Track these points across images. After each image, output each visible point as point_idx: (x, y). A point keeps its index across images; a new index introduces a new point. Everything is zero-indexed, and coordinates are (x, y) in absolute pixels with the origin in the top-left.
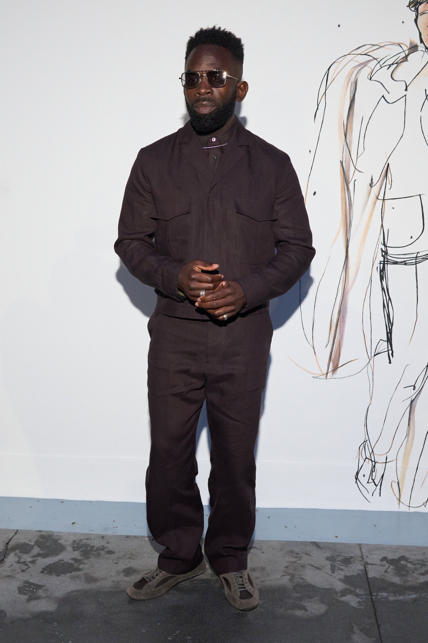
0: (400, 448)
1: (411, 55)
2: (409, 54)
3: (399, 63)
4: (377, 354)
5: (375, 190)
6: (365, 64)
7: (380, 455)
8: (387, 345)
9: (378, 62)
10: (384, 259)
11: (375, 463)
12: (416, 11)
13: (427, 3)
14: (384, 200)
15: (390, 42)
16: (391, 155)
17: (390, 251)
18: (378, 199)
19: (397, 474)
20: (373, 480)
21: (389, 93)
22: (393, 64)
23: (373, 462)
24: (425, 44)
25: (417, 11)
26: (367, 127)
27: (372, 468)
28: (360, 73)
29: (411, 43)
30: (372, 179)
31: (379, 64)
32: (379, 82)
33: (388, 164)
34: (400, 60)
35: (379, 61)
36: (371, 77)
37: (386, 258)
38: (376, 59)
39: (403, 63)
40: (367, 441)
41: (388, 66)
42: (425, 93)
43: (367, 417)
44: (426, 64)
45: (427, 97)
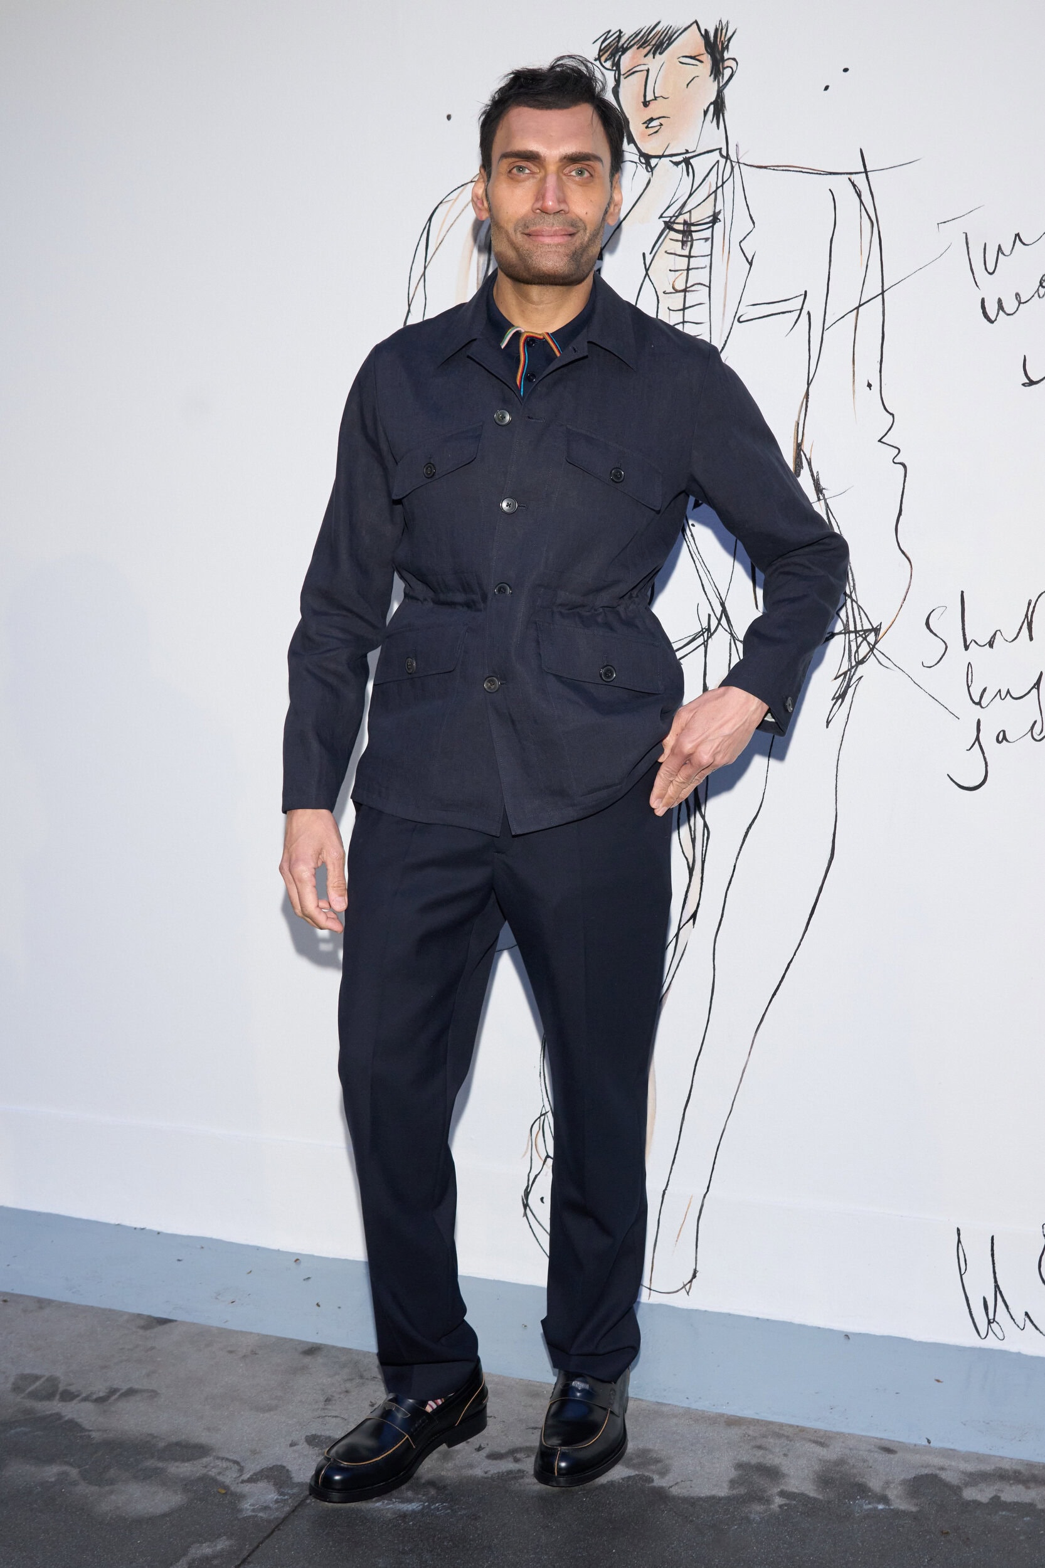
25: (619, 68)
42: (642, 262)
44: (642, 191)
45: (649, 272)
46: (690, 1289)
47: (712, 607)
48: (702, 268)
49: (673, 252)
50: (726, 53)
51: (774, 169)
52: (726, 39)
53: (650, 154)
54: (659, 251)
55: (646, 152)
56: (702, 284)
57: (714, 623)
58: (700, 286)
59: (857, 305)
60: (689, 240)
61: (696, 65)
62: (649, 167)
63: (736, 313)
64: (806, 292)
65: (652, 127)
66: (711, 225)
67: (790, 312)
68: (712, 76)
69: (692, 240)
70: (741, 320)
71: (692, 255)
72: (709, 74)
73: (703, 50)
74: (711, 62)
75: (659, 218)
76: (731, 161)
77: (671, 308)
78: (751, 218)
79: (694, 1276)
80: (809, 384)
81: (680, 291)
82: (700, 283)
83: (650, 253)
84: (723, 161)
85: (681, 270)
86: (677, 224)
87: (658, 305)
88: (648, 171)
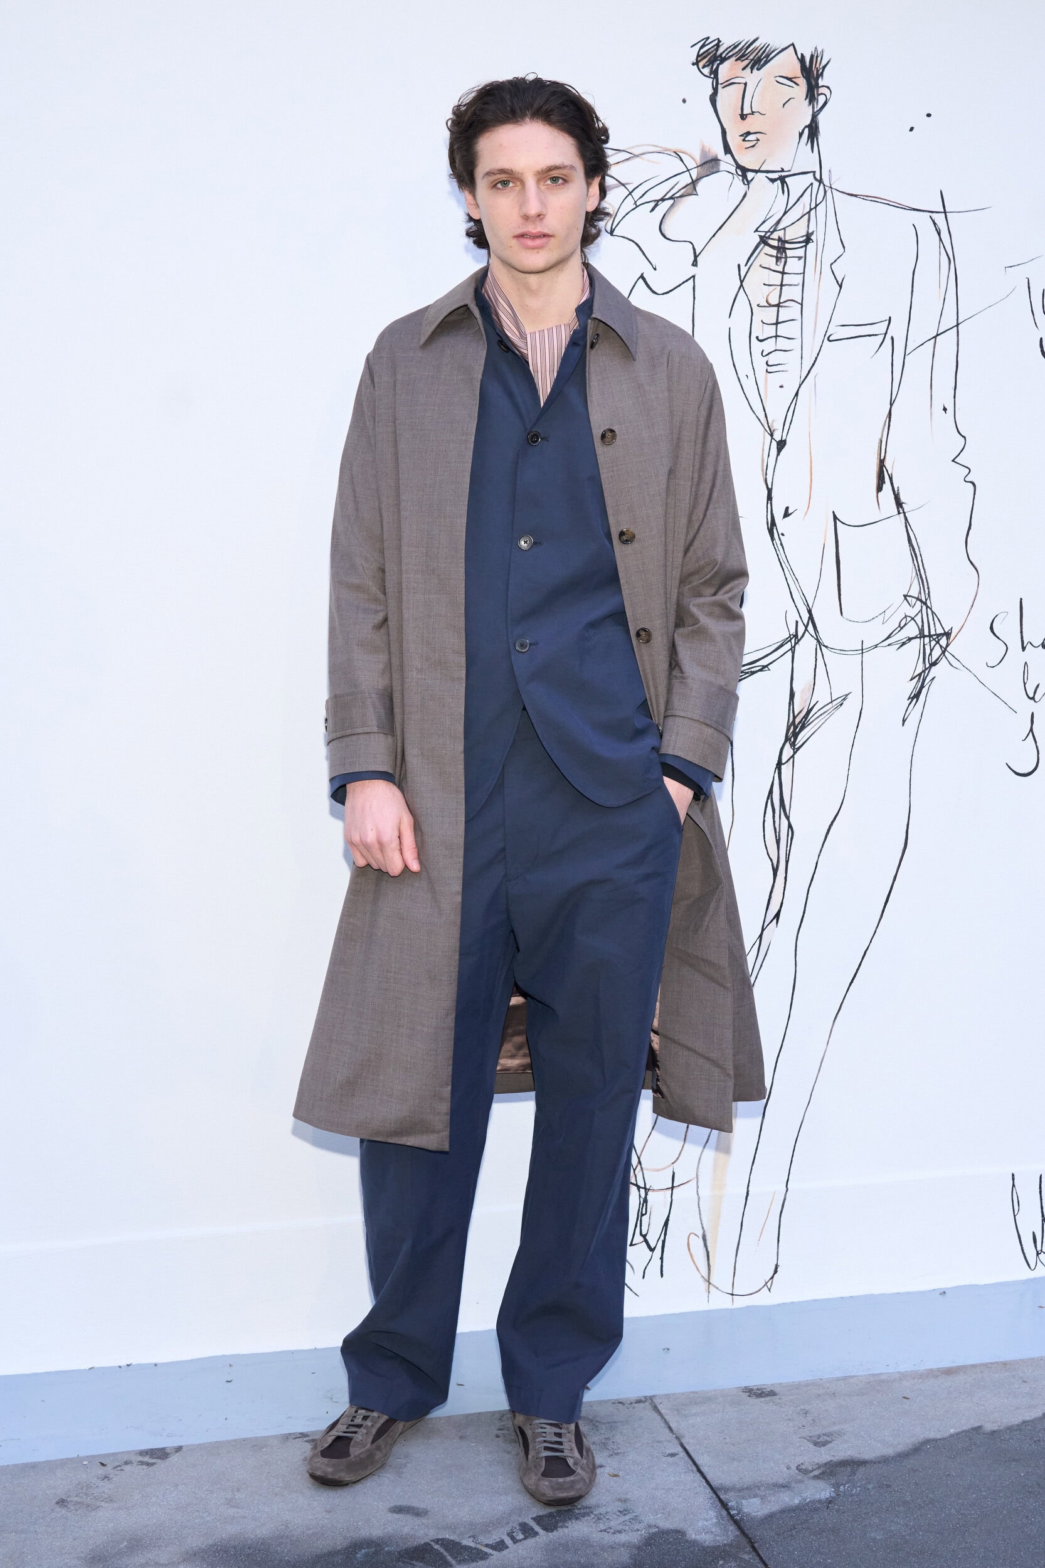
0: (704, 1147)
1: (705, 178)
2: (699, 179)
3: (677, 197)
7: (658, 1170)
9: (629, 193)
11: (647, 1190)
12: (712, 76)
13: (736, 60)
15: (656, 146)
19: (700, 1214)
20: (644, 1236)
21: (655, 269)
22: (663, 200)
23: (641, 1189)
24: (736, 158)
25: (716, 77)
27: (641, 1206)
29: (704, 152)
31: (630, 196)
32: (631, 242)
34: (678, 192)
35: (631, 191)
36: (613, 227)
38: (623, 185)
39: (687, 197)
41: (653, 204)
42: (737, 272)
44: (737, 204)
45: (743, 283)
46: (771, 1286)
47: (799, 614)
48: (795, 285)
49: (767, 267)
50: (820, 79)
51: (863, 199)
52: (821, 67)
53: (746, 167)
54: (754, 264)
55: (743, 165)
56: (794, 301)
57: (801, 629)
58: (792, 302)
59: (935, 334)
60: (783, 256)
61: (792, 87)
62: (744, 180)
63: (827, 331)
64: (890, 318)
65: (749, 141)
66: (804, 244)
67: (876, 335)
68: (808, 100)
69: (786, 257)
70: (831, 339)
71: (785, 271)
72: (805, 98)
73: (799, 73)
74: (807, 87)
75: (755, 232)
76: (824, 185)
77: (764, 321)
78: (842, 242)
79: (776, 1272)
80: (891, 405)
81: (773, 306)
82: (792, 300)
83: (746, 265)
84: (816, 184)
85: (775, 285)
86: (772, 239)
87: (752, 317)
88: (745, 185)
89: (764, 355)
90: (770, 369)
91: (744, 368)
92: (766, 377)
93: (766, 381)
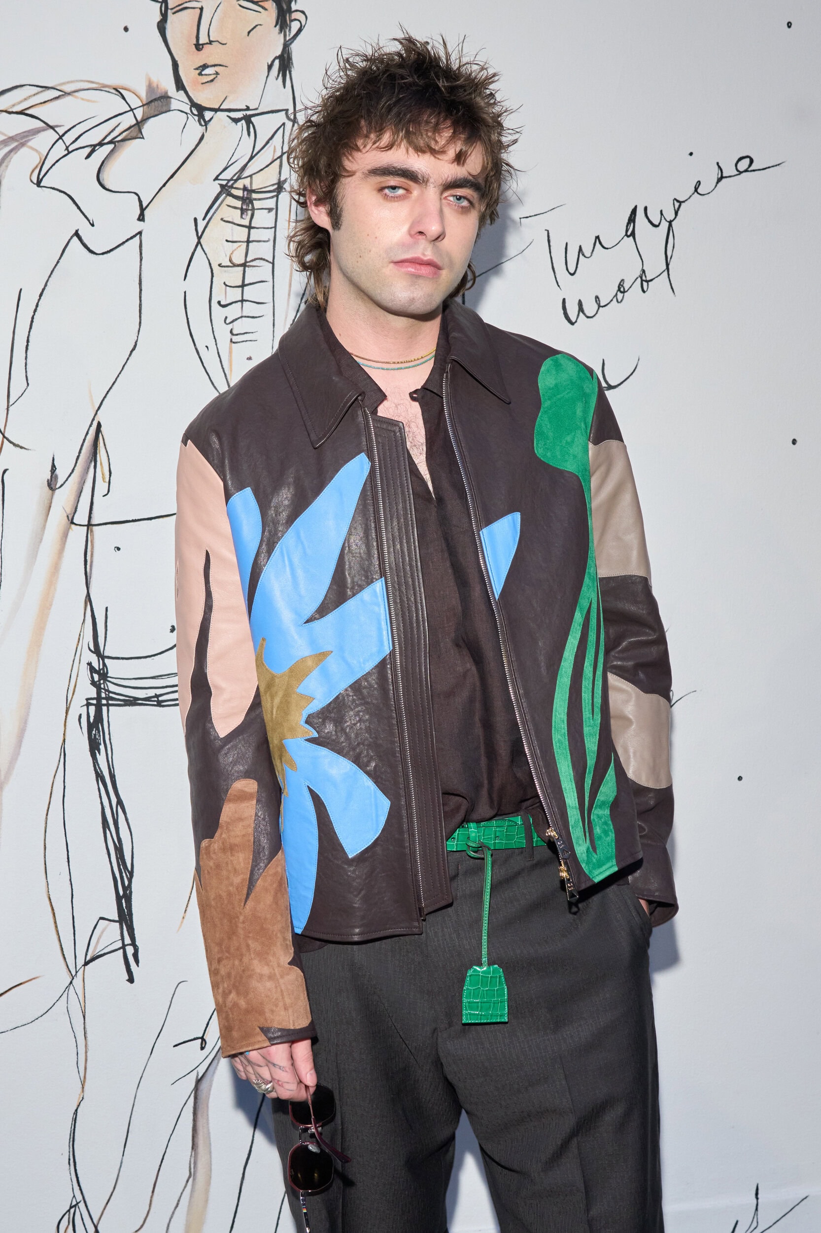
0: (173, 1213)
1: (152, 119)
2: (145, 120)
3: (119, 141)
4: (93, 959)
5: (63, 497)
6: (21, 140)
8: (119, 932)
9: (58, 137)
10: (99, 693)
14: (89, 525)
15: (93, 82)
16: (105, 400)
17: (114, 669)
18: (72, 523)
21: (93, 225)
22: (101, 144)
24: (191, 95)
25: (165, 1)
26: (33, 318)
28: (7, 166)
29: (150, 88)
30: (53, 466)
31: (60, 140)
32: (62, 194)
33: (99, 425)
34: (119, 135)
35: (61, 135)
36: (41, 177)
37: (104, 689)
38: (52, 128)
39: (130, 141)
40: (78, 1203)
41: (88, 150)
42: (194, 227)
43: (76, 1137)
44: (194, 147)
45: (202, 240)
48: (264, 241)
49: (231, 220)
50: (293, 4)
53: (203, 105)
54: (214, 217)
55: (199, 103)
56: (264, 260)
58: (262, 261)
60: (250, 208)
61: (260, 12)
62: (202, 120)
63: (302, 295)
65: (206, 75)
66: (275, 194)
68: (278, 27)
69: (253, 209)
71: (253, 225)
72: (274, 23)
74: (277, 11)
75: (215, 180)
77: (227, 283)
81: (239, 266)
82: (261, 259)
83: (204, 219)
84: (289, 124)
85: (240, 242)
86: (236, 188)
87: (212, 279)
88: (201, 125)
89: (227, 322)
90: (235, 339)
91: (203, 337)
92: (231, 349)
93: (230, 352)
